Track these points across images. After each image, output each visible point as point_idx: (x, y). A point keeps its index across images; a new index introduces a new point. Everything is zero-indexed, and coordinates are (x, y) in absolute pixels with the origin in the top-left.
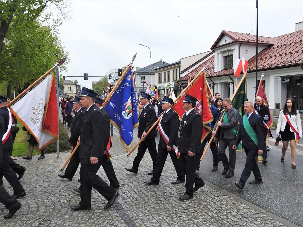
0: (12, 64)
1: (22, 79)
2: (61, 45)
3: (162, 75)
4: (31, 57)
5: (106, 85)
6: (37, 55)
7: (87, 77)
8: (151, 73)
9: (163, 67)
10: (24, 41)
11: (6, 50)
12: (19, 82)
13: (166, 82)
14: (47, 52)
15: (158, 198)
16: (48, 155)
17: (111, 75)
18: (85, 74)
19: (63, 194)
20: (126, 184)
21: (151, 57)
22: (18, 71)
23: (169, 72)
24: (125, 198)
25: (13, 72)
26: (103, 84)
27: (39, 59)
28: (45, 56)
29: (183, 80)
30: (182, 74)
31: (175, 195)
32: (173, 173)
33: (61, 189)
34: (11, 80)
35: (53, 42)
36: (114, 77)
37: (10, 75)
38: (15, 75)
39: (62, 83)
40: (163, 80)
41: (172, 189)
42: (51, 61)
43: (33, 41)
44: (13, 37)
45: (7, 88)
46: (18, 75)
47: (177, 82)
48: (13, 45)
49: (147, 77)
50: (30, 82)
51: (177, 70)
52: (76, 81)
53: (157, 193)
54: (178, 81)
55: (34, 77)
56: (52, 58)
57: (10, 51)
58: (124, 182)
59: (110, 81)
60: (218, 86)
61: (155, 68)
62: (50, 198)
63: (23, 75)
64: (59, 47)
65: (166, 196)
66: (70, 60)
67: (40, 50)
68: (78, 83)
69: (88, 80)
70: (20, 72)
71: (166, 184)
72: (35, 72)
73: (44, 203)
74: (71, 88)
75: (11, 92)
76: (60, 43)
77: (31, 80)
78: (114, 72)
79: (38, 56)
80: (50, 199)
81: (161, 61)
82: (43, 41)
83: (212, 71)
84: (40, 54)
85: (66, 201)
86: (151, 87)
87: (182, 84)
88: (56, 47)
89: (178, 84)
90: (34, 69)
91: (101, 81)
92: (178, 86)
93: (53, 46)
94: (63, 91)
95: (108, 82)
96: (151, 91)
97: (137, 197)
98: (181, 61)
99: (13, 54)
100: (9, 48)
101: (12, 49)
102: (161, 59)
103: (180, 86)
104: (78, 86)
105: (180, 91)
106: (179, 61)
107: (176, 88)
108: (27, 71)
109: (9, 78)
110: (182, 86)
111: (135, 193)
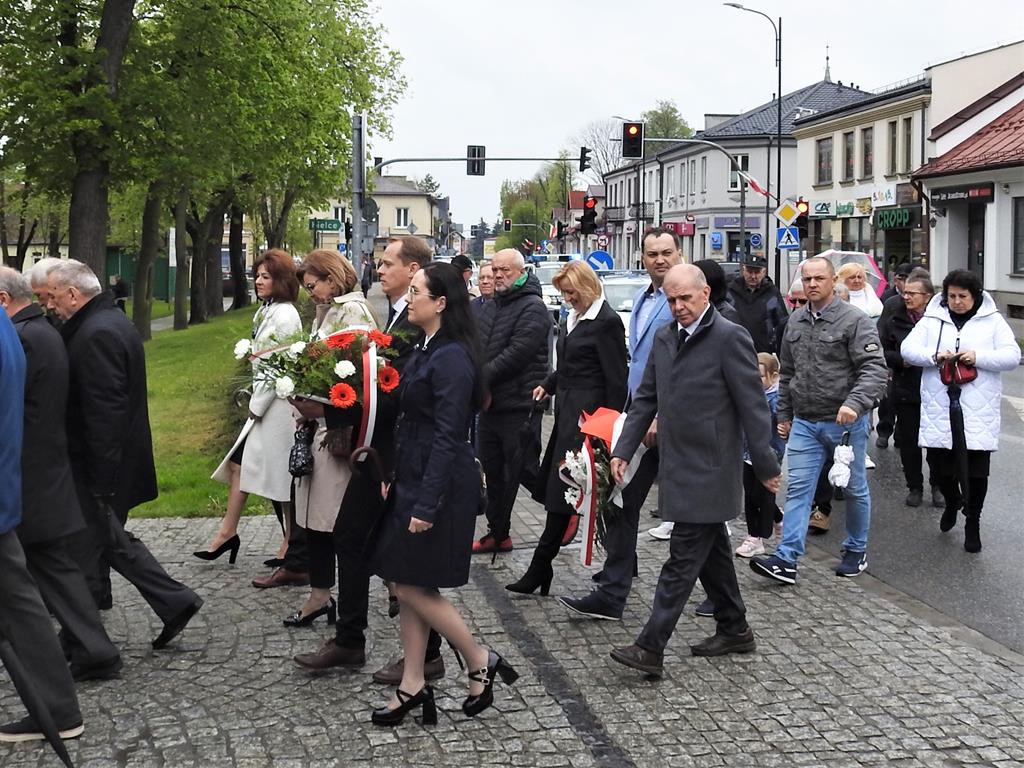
0: (166, 106)
1: (205, 173)
2: (369, 19)
3: (831, 146)
5: (566, 198)
6: (267, 65)
7: (478, 161)
9: (842, 110)
10: (214, 7)
11: (143, 48)
12: (192, 188)
13: (852, 183)
14: (310, 53)
17: (589, 151)
18: (469, 147)
21: (779, 61)
22: (189, 137)
23: (868, 133)
25: (171, 142)
26: (549, 192)
27: (276, 83)
28: (299, 69)
29: (939, 169)
30: (934, 140)
31: (919, 754)
32: (904, 639)
34: (162, 176)
35: (336, 9)
36: (603, 163)
37: (157, 158)
38: (175, 157)
39: (370, 188)
40: (838, 173)
41: (906, 721)
42: (324, 92)
45: (142, 214)
46: (188, 155)
47: (912, 183)
48: (169, 25)
49: (757, 157)
50: (237, 188)
51: (908, 121)
52: (428, 179)
54: (915, 178)
55: (252, 163)
56: (333, 77)
59: (584, 182)
61: (798, 116)
62: (321, 718)
63: (208, 155)
64: (361, 28)
65: (874, 755)
66: (405, 85)
67: (282, 46)
68: (438, 192)
69: (483, 174)
70: (196, 145)
71: (869, 692)
72: (257, 142)
74: (406, 211)
75: (160, 230)
76: (362, 9)
77: (240, 179)
78: (604, 139)
79: (271, 69)
81: (827, 82)
84: (280, 61)
86: (779, 205)
87: (935, 192)
88: (348, 32)
89: (916, 193)
90: (253, 129)
91: (540, 181)
92: (914, 204)
93: (333, 24)
94: (375, 224)
95: (573, 182)
96: (778, 226)
97: (724, 749)
98: (930, 80)
99: (171, 66)
100: (156, 42)
101: (165, 42)
102: (827, 71)
103: (927, 199)
104: (440, 204)
105: (925, 225)
106: (921, 78)
107: (906, 211)
108: (226, 138)
109: (154, 170)
110: (934, 203)
111: (717, 725)
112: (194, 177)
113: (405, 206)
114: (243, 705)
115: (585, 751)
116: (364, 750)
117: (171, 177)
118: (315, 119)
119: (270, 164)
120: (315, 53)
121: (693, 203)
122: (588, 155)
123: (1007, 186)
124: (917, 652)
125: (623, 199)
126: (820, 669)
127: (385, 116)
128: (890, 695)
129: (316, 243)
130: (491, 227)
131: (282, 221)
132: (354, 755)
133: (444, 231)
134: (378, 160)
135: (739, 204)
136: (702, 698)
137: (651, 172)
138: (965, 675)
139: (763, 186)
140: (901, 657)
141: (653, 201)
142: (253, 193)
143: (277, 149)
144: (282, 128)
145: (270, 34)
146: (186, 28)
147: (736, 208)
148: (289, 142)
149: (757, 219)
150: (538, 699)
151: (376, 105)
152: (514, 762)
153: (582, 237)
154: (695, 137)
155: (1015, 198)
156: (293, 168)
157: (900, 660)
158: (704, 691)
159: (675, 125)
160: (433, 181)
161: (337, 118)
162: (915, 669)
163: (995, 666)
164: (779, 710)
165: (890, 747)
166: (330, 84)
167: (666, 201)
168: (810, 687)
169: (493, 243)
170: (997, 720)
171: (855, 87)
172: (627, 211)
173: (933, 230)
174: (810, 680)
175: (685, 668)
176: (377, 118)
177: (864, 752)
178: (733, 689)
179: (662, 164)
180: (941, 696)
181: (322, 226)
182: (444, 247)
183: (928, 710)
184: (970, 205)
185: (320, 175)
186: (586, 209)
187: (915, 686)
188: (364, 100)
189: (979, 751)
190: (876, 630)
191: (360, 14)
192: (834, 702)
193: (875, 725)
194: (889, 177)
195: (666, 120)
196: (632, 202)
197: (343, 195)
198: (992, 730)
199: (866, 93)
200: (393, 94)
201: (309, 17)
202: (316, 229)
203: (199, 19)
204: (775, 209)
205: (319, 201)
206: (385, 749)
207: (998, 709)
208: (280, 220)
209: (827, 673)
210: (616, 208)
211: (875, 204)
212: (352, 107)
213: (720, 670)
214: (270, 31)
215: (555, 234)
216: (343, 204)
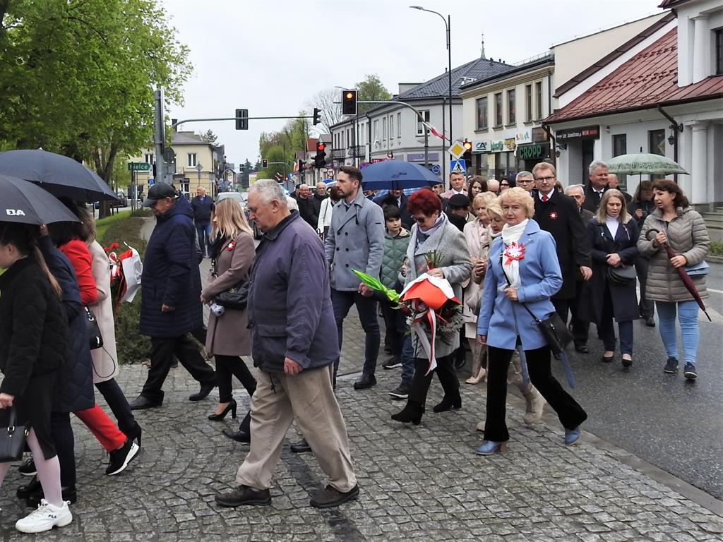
0: (26, 87)
1: (55, 132)
2: (165, 23)
3: (486, 103)
4: (80, 66)
5: (305, 144)
6: (95, 58)
7: (244, 120)
8: (450, 98)
9: (493, 78)
10: (58, 18)
11: (10, 48)
12: (46, 143)
13: (501, 128)
14: (125, 48)
15: (492, 527)
16: (132, 366)
17: (320, 111)
18: (237, 110)
19: (182, 493)
20: (381, 470)
21: (449, 45)
22: (44, 109)
23: (512, 93)
24: (381, 521)
25: (31, 112)
26: (293, 140)
27: (102, 70)
28: (118, 60)
29: (561, 117)
30: (557, 97)
31: (553, 518)
32: (542, 440)
33: (176, 477)
34: (25, 136)
35: (143, 18)
36: (329, 119)
37: (22, 123)
38: (34, 123)
39: (170, 140)
40: (491, 121)
41: (544, 497)
42: (136, 75)
43: (85, 18)
44: (29, 8)
46: (44, 122)
47: (543, 127)
48: (28, 31)
49: (436, 112)
50: (78, 143)
51: (539, 84)
52: (209, 133)
53: (489, 507)
54: (545, 123)
55: (88, 125)
56: (141, 64)
57: (21, 50)
58: (375, 464)
59: (317, 132)
60: (693, 133)
61: (463, 83)
62: (143, 504)
63: (57, 120)
64: (160, 30)
65: (523, 520)
66: (192, 68)
67: (106, 44)
68: (216, 142)
69: (247, 129)
70: (48, 114)
71: (518, 477)
72: (90, 111)
73: (125, 520)
74: (194, 155)
76: (161, 17)
77: (79, 136)
78: (329, 102)
79: (98, 60)
80: (144, 508)
81: (483, 59)
82: (114, 14)
83: (671, 83)
85: (190, 517)
86: (451, 144)
87: (558, 133)
88: (151, 33)
89: (545, 134)
90: (87, 102)
91: (287, 132)
92: (544, 141)
93: (141, 28)
94: (173, 166)
95: (309, 133)
96: (451, 159)
97: (419, 518)
98: (554, 55)
99: (30, 60)
100: (19, 43)
101: (24, 43)
102: (483, 51)
103: (553, 138)
104: (218, 150)
105: (552, 156)
106: (547, 54)
107: (539, 147)
108: (69, 108)
109: (20, 132)
110: (558, 141)
111: (415, 502)
112: (48, 136)
113: (194, 152)
114: (90, 497)
115: (324, 522)
116: (173, 526)
117: (32, 136)
118: (130, 94)
119: (100, 126)
120: (129, 49)
121: (392, 145)
122: (319, 113)
123: (608, 128)
124: (551, 449)
125: (344, 143)
126: (485, 462)
127: (179, 90)
128: (532, 479)
129: (133, 179)
130: (253, 165)
131: (109, 165)
132: (165, 529)
133: (221, 169)
134: (175, 121)
135: (424, 145)
136: (404, 484)
137: (363, 124)
138: (585, 464)
139: (440, 132)
140: (540, 453)
141: (365, 144)
142: (89, 147)
143: (104, 114)
144: (107, 100)
145: (98, 36)
146: (39, 33)
147: (422, 148)
148: (113, 110)
149: (437, 154)
150: (292, 487)
151: (172, 83)
152: (275, 531)
153: (316, 171)
154: (392, 100)
155: (614, 136)
156: (116, 128)
157: (540, 455)
158: (405, 480)
159: (379, 91)
160: (213, 135)
161: (145, 93)
162: (550, 461)
163: (605, 458)
164: (457, 491)
165: (534, 515)
166: (139, 69)
167: (373, 144)
168: (479, 474)
169: (255, 176)
170: (607, 494)
171: (502, 62)
172: (347, 151)
173: (558, 159)
174: (477, 470)
175: (392, 464)
176: (173, 92)
177: (515, 518)
178: (425, 478)
179: (370, 119)
180: (567, 479)
181: (137, 167)
182: (222, 179)
183: (559, 489)
184: (583, 142)
185: (135, 132)
186: (318, 151)
187: (550, 472)
188: (164, 79)
189: (595, 515)
190: (521, 434)
191: (159, 20)
192: (494, 485)
193: (522, 499)
194: (527, 123)
195: (372, 88)
196: (350, 145)
197: (150, 146)
198: (604, 502)
199: (510, 66)
200: (183, 75)
201: (124, 24)
202: (133, 169)
203: (48, 27)
204: (449, 147)
205: (135, 150)
206: (187, 524)
207: (607, 486)
208: (108, 164)
209: (490, 465)
210: (339, 149)
211: (517, 142)
212: (155, 84)
213: (415, 465)
214: (97, 33)
215: (298, 169)
216: (151, 152)
